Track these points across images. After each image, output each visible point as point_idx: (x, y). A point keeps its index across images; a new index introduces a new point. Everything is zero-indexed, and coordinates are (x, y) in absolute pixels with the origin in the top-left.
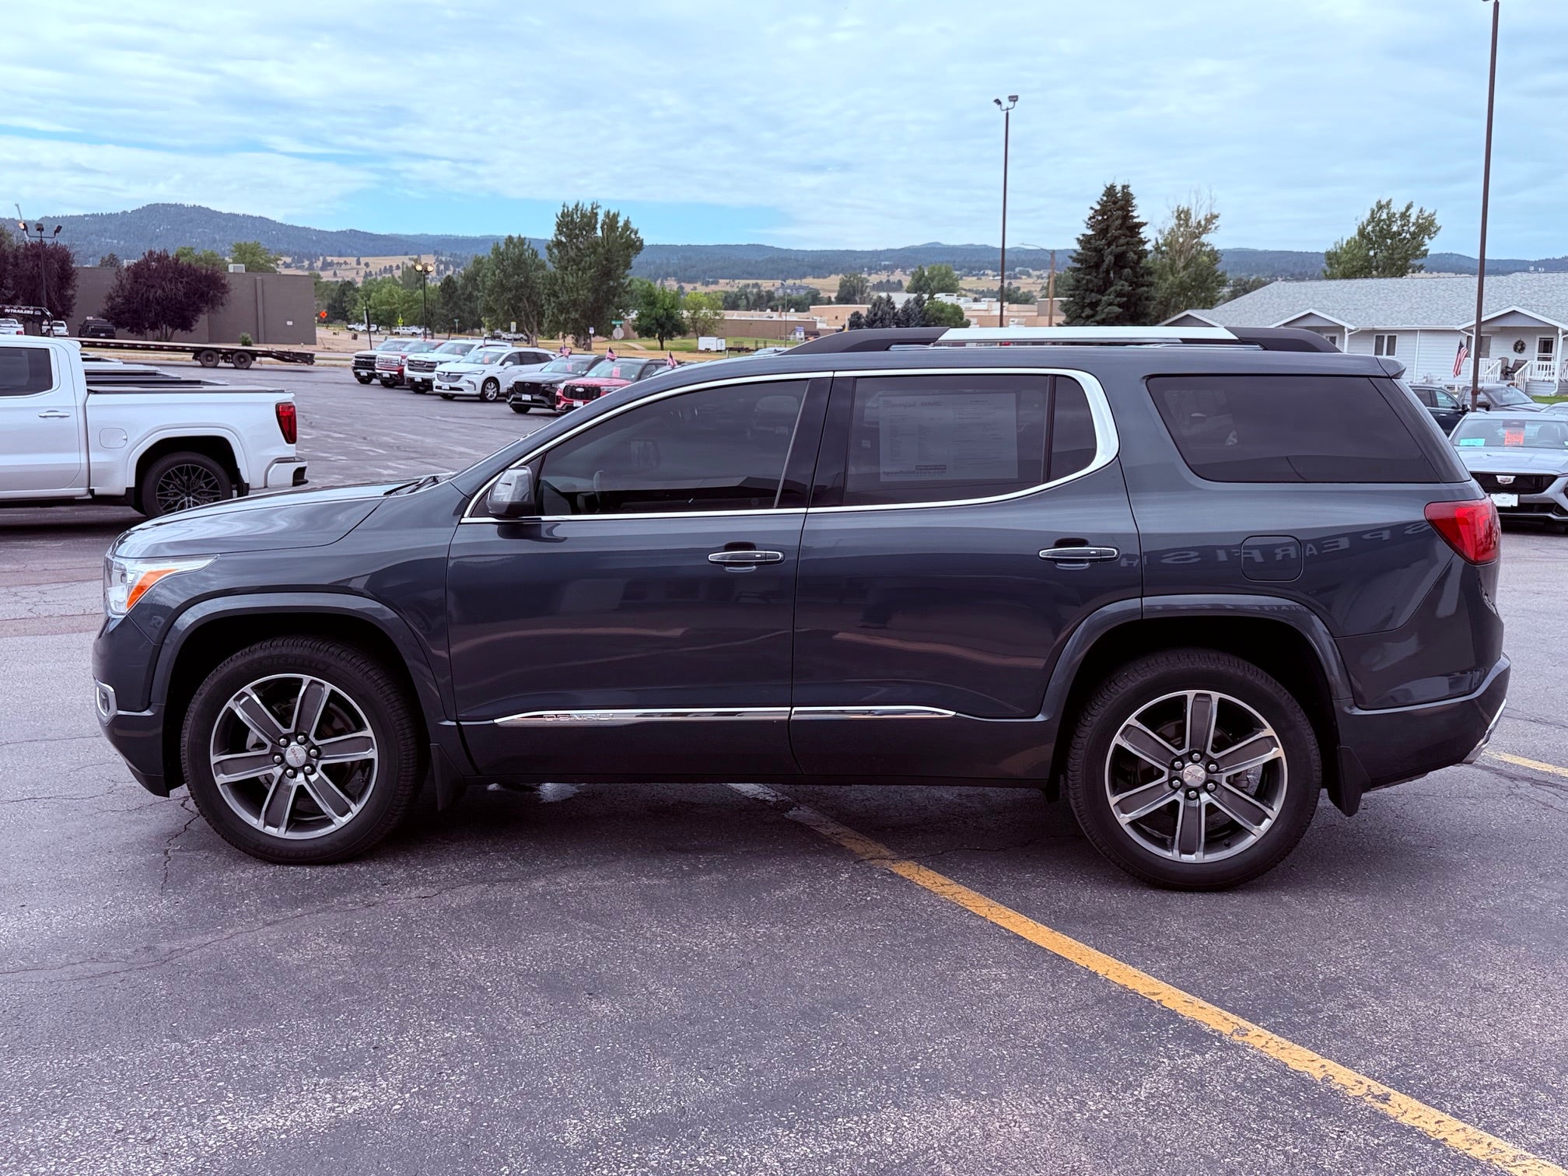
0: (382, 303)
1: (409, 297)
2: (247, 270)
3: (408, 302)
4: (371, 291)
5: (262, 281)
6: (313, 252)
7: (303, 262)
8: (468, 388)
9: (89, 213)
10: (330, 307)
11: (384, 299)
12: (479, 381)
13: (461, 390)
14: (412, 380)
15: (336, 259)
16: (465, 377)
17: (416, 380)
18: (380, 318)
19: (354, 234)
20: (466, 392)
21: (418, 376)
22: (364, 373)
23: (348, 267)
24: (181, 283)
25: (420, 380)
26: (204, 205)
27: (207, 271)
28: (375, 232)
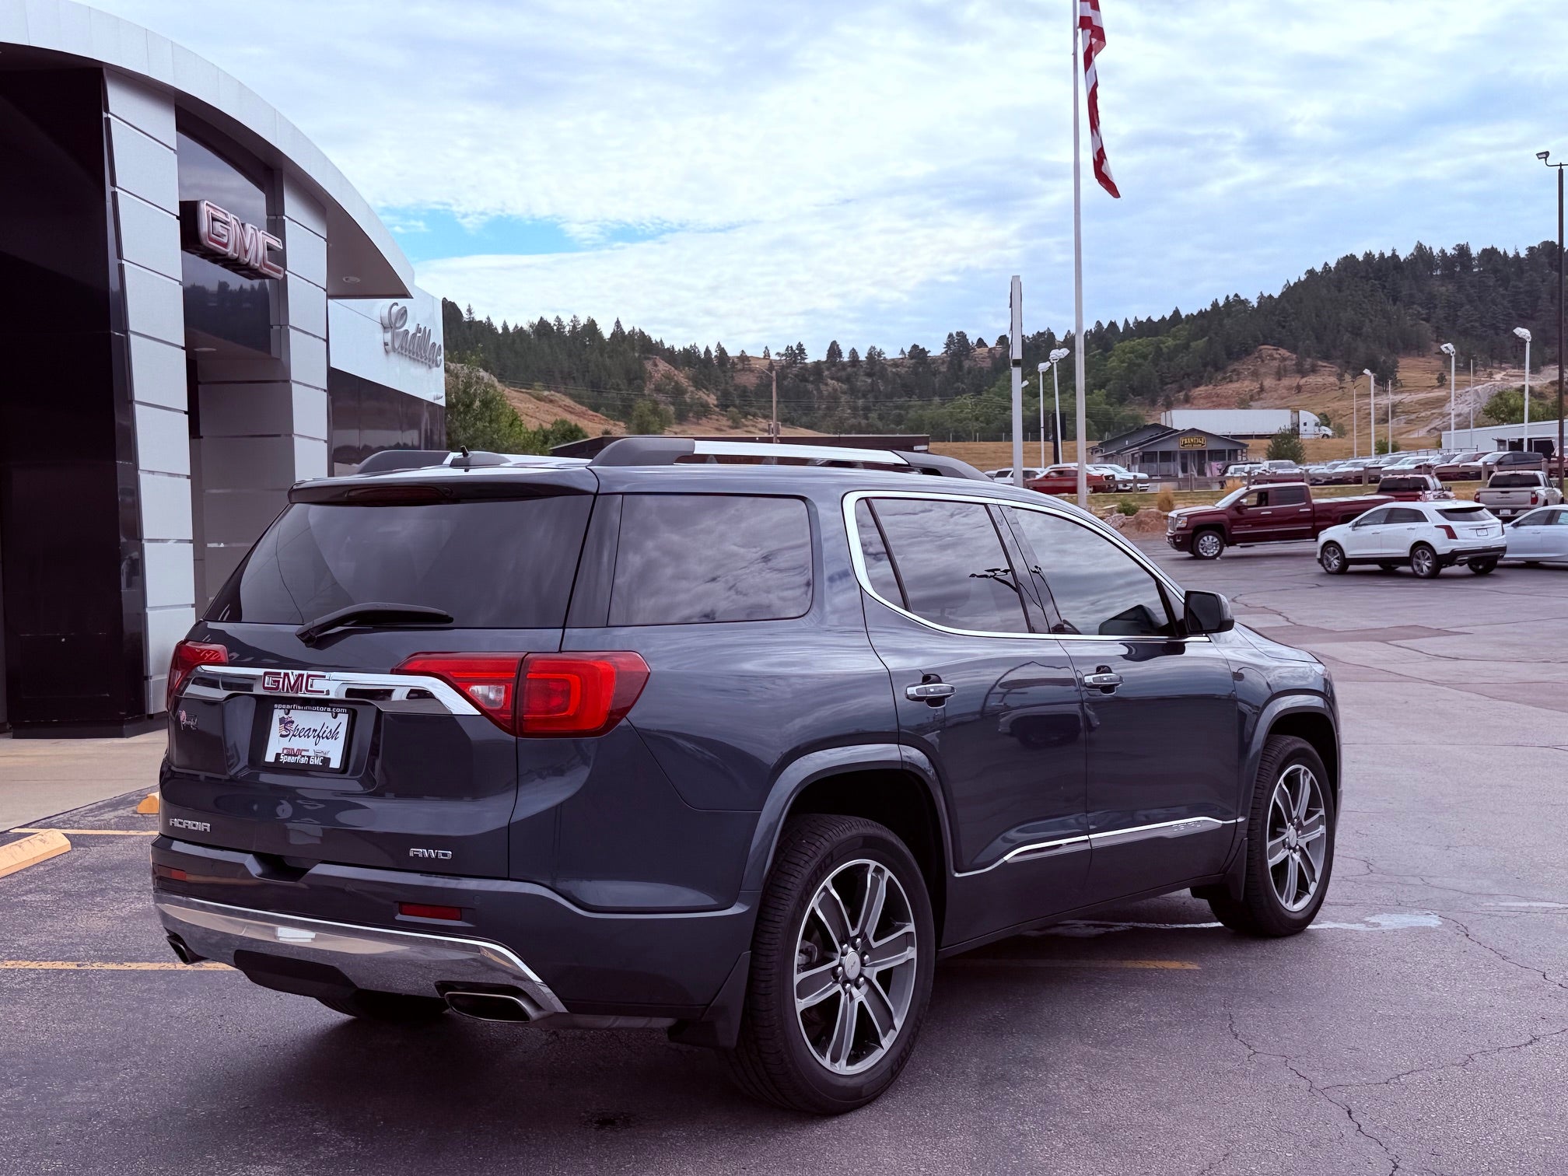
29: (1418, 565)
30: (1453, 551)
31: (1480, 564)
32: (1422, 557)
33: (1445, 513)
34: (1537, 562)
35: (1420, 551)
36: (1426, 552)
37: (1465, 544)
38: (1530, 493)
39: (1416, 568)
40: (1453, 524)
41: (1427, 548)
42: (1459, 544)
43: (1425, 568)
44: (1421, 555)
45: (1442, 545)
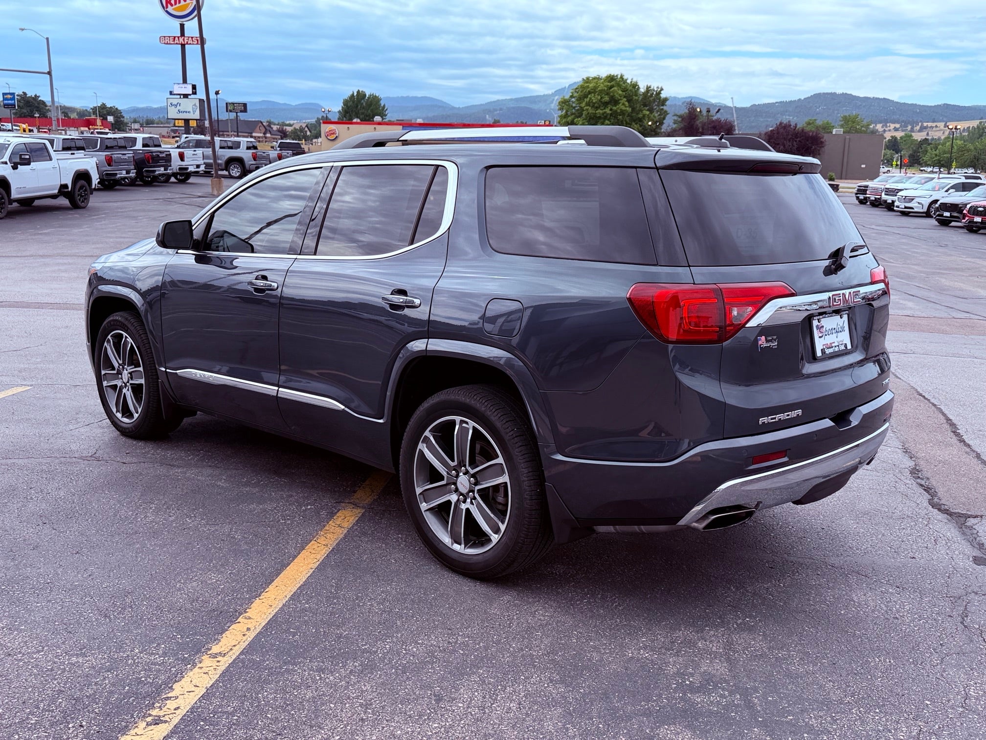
0: (945, 153)
1: (963, 148)
2: (844, 132)
3: (962, 151)
4: (939, 144)
5: (850, 139)
6: (915, 120)
7: (907, 127)
8: (917, 207)
9: (779, 101)
10: (911, 156)
11: (947, 150)
12: (926, 202)
13: (913, 208)
14: (885, 201)
15: (930, 124)
16: (917, 200)
17: (888, 202)
18: (942, 163)
19: (947, 106)
20: (916, 210)
21: (889, 199)
22: (861, 197)
23: (938, 129)
24: (796, 141)
25: (891, 202)
26: (849, 92)
27: (813, 133)
28: (961, 104)
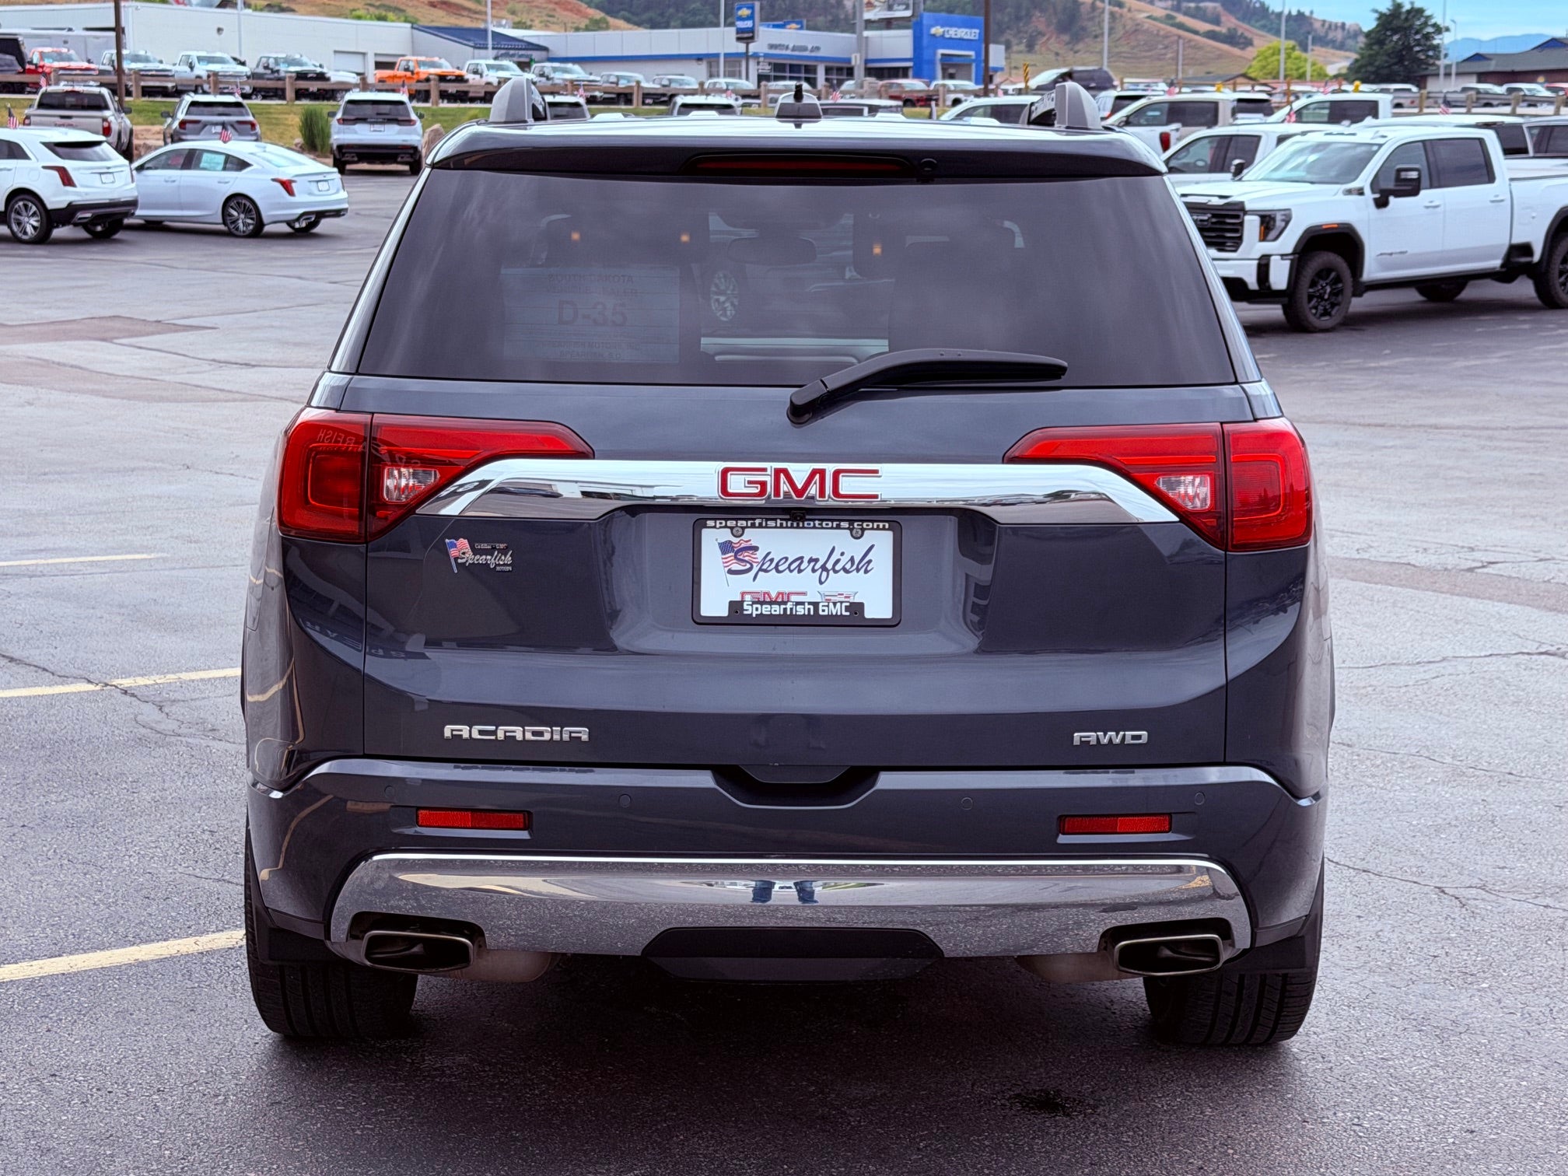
29: (19, 224)
30: (70, 205)
31: (100, 224)
32: (24, 213)
33: (56, 147)
34: (160, 222)
35: (21, 203)
36: (30, 204)
37: (87, 194)
38: (100, 120)
39: (15, 228)
40: (68, 164)
41: (33, 199)
42: (77, 194)
43: (29, 229)
44: (23, 209)
45: (56, 197)
